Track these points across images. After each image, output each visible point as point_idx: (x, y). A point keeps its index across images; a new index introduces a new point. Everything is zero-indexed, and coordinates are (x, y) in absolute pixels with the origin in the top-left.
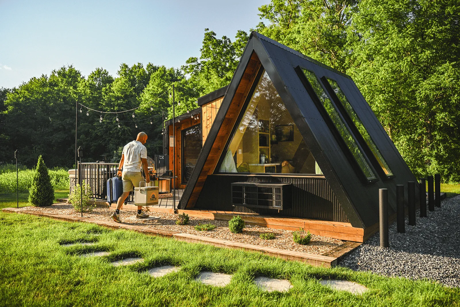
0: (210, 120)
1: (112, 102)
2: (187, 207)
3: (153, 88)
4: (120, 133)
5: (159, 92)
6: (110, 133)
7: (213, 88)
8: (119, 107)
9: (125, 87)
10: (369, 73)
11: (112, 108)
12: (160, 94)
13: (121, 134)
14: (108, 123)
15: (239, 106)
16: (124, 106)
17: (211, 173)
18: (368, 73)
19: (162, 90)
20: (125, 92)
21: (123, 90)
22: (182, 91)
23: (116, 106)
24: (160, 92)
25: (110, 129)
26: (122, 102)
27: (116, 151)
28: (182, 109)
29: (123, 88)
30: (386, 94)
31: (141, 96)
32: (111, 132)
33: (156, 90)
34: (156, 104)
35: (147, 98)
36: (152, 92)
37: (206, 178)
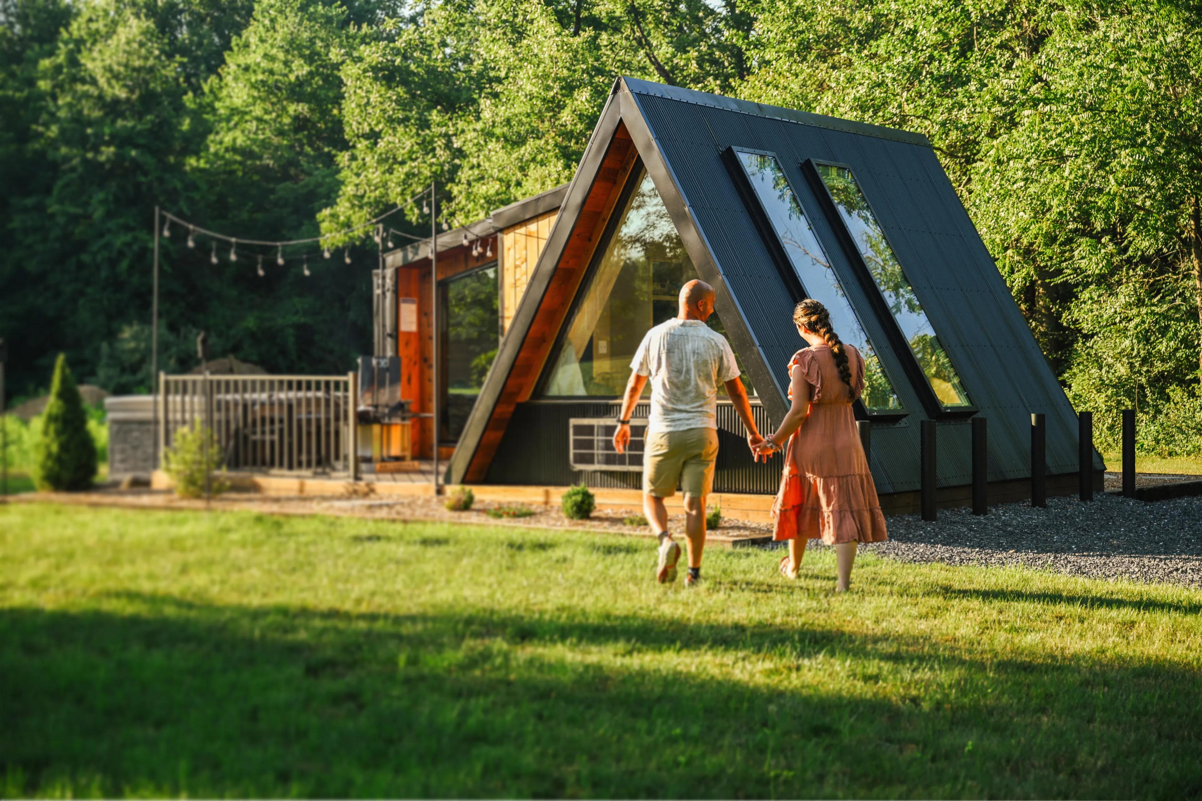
0: (524, 266)
1: (90, 123)
2: (468, 478)
3: (266, 56)
4: (124, 264)
5: (292, 78)
6: (81, 266)
7: (537, 76)
8: (120, 146)
9: (146, 58)
10: (1102, 68)
11: (90, 155)
12: (300, 83)
13: (131, 268)
14: (74, 219)
15: (590, 240)
16: (142, 141)
17: (525, 396)
18: (1098, 67)
19: (307, 69)
20: (146, 82)
21: (134, 69)
22: (405, 83)
23: (108, 144)
24: (297, 77)
25: (82, 246)
26: (133, 128)
27: (111, 345)
28: (403, 163)
29: (137, 63)
30: (1144, 149)
31: (206, 88)
32: (86, 258)
33: (278, 66)
34: (281, 133)
35: (238, 102)
36: (260, 77)
37: (511, 409)
